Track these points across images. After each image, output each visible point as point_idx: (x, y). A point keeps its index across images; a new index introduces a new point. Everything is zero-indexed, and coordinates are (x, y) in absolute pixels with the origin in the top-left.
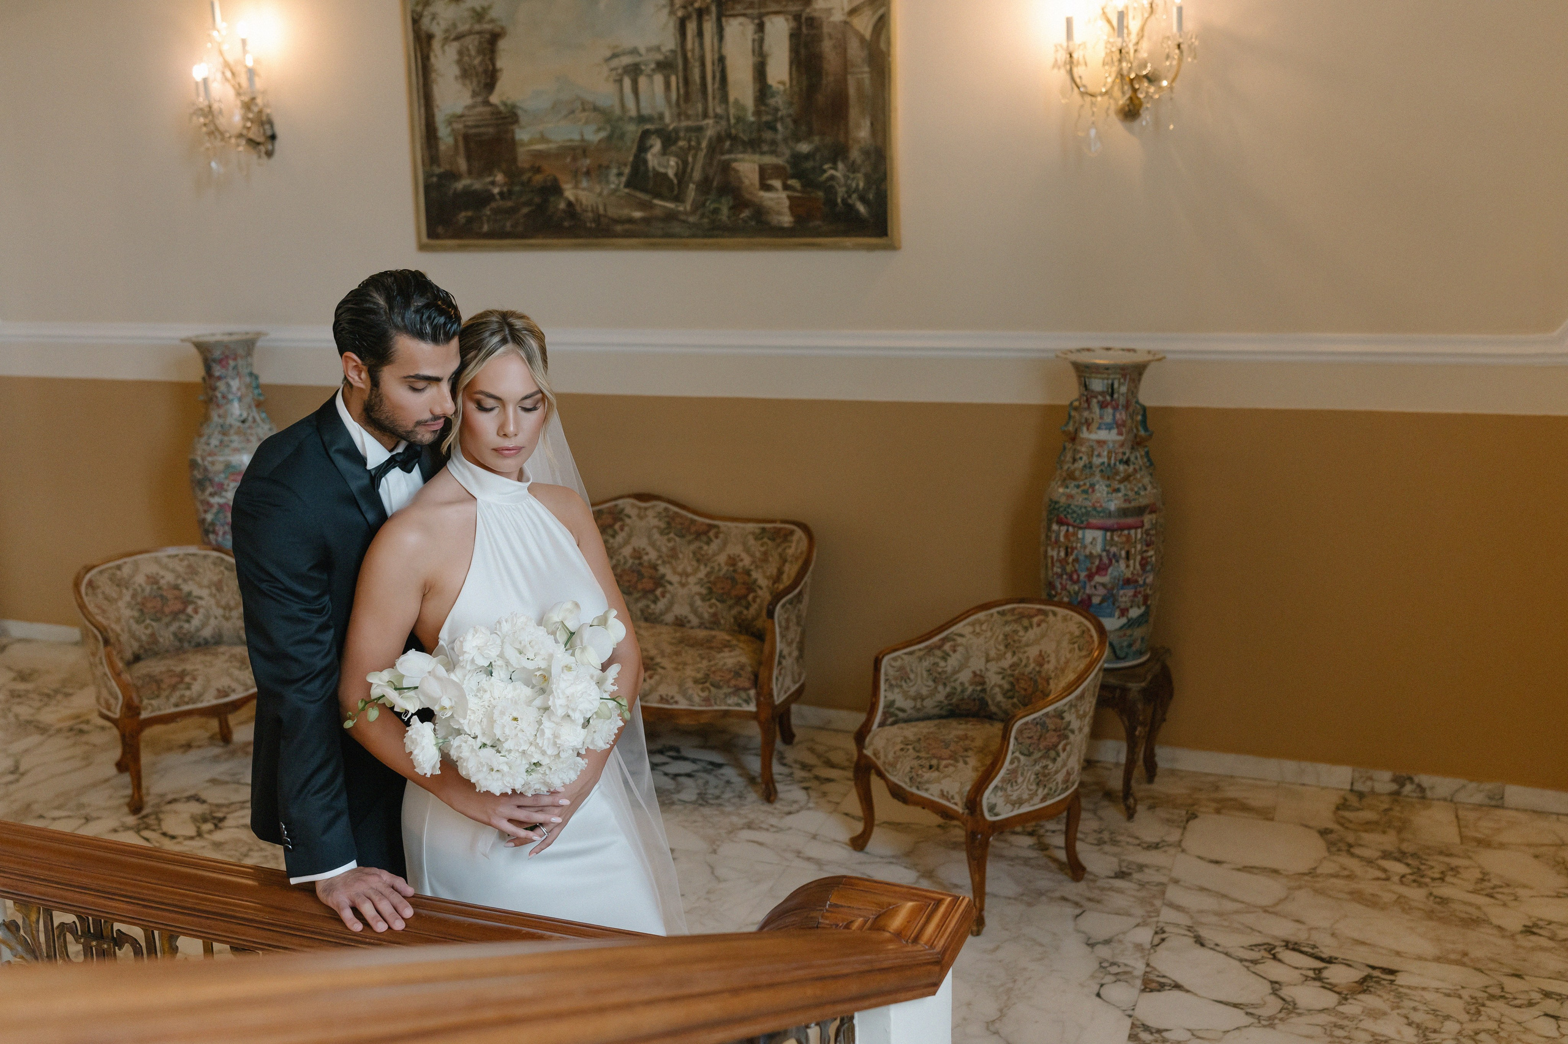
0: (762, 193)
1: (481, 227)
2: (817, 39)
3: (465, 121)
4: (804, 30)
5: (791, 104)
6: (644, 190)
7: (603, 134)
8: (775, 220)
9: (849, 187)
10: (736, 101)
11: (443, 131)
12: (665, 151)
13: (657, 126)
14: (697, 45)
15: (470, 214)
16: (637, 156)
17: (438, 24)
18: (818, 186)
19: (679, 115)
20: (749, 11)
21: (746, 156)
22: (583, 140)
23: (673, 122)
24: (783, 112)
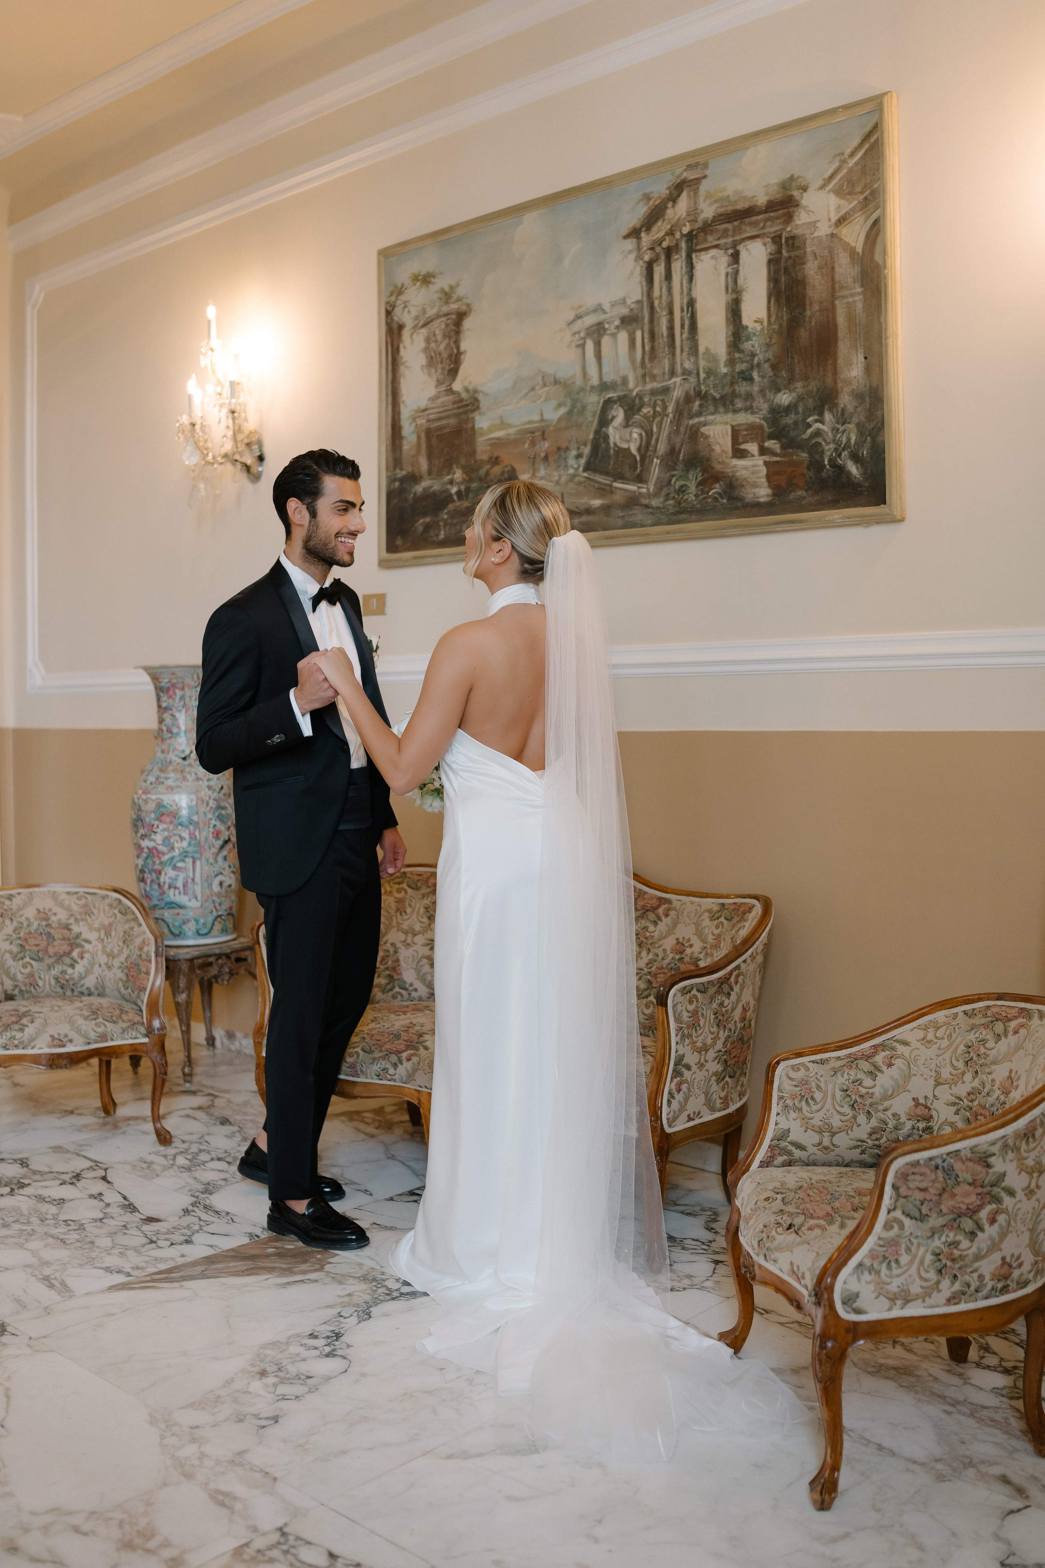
0: (735, 462)
1: (437, 535)
2: (799, 261)
3: (428, 415)
4: (783, 252)
5: (769, 345)
6: (607, 474)
7: (563, 410)
8: (749, 494)
9: (838, 443)
10: (707, 350)
11: (408, 430)
12: (627, 423)
13: (621, 394)
14: (664, 289)
15: (428, 519)
16: (597, 432)
17: (409, 312)
18: (800, 446)
19: (644, 376)
20: (722, 241)
21: (717, 417)
22: (542, 420)
23: (636, 387)
24: (760, 357)
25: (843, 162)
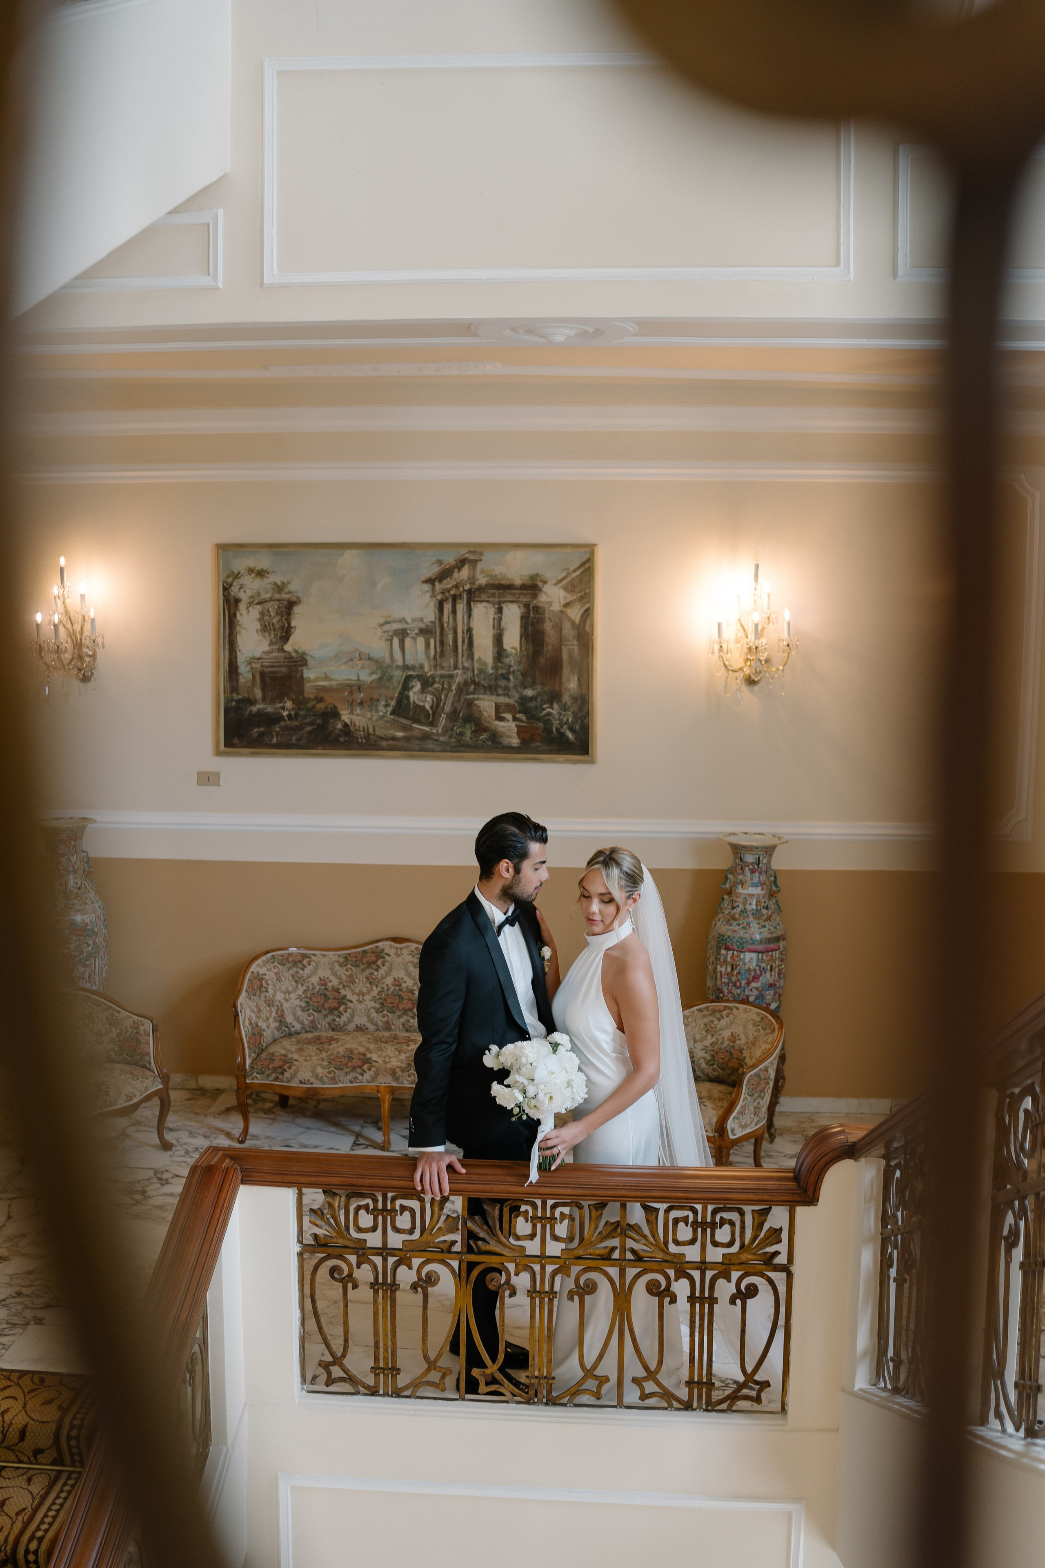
0: (497, 722)
1: (271, 741)
2: (541, 621)
3: (262, 662)
4: (531, 614)
5: (520, 663)
6: (407, 718)
7: (374, 677)
8: (506, 741)
9: (561, 721)
10: (480, 659)
11: (243, 669)
12: (423, 690)
13: (418, 673)
14: (451, 618)
15: (262, 729)
16: (400, 693)
17: (245, 592)
18: (539, 719)
19: (436, 666)
20: (491, 599)
21: (486, 697)
22: (359, 680)
23: (430, 671)
24: (514, 668)
25: (569, 574)
